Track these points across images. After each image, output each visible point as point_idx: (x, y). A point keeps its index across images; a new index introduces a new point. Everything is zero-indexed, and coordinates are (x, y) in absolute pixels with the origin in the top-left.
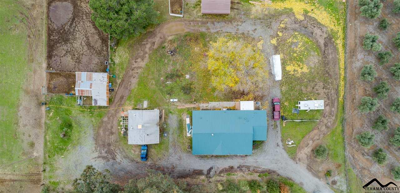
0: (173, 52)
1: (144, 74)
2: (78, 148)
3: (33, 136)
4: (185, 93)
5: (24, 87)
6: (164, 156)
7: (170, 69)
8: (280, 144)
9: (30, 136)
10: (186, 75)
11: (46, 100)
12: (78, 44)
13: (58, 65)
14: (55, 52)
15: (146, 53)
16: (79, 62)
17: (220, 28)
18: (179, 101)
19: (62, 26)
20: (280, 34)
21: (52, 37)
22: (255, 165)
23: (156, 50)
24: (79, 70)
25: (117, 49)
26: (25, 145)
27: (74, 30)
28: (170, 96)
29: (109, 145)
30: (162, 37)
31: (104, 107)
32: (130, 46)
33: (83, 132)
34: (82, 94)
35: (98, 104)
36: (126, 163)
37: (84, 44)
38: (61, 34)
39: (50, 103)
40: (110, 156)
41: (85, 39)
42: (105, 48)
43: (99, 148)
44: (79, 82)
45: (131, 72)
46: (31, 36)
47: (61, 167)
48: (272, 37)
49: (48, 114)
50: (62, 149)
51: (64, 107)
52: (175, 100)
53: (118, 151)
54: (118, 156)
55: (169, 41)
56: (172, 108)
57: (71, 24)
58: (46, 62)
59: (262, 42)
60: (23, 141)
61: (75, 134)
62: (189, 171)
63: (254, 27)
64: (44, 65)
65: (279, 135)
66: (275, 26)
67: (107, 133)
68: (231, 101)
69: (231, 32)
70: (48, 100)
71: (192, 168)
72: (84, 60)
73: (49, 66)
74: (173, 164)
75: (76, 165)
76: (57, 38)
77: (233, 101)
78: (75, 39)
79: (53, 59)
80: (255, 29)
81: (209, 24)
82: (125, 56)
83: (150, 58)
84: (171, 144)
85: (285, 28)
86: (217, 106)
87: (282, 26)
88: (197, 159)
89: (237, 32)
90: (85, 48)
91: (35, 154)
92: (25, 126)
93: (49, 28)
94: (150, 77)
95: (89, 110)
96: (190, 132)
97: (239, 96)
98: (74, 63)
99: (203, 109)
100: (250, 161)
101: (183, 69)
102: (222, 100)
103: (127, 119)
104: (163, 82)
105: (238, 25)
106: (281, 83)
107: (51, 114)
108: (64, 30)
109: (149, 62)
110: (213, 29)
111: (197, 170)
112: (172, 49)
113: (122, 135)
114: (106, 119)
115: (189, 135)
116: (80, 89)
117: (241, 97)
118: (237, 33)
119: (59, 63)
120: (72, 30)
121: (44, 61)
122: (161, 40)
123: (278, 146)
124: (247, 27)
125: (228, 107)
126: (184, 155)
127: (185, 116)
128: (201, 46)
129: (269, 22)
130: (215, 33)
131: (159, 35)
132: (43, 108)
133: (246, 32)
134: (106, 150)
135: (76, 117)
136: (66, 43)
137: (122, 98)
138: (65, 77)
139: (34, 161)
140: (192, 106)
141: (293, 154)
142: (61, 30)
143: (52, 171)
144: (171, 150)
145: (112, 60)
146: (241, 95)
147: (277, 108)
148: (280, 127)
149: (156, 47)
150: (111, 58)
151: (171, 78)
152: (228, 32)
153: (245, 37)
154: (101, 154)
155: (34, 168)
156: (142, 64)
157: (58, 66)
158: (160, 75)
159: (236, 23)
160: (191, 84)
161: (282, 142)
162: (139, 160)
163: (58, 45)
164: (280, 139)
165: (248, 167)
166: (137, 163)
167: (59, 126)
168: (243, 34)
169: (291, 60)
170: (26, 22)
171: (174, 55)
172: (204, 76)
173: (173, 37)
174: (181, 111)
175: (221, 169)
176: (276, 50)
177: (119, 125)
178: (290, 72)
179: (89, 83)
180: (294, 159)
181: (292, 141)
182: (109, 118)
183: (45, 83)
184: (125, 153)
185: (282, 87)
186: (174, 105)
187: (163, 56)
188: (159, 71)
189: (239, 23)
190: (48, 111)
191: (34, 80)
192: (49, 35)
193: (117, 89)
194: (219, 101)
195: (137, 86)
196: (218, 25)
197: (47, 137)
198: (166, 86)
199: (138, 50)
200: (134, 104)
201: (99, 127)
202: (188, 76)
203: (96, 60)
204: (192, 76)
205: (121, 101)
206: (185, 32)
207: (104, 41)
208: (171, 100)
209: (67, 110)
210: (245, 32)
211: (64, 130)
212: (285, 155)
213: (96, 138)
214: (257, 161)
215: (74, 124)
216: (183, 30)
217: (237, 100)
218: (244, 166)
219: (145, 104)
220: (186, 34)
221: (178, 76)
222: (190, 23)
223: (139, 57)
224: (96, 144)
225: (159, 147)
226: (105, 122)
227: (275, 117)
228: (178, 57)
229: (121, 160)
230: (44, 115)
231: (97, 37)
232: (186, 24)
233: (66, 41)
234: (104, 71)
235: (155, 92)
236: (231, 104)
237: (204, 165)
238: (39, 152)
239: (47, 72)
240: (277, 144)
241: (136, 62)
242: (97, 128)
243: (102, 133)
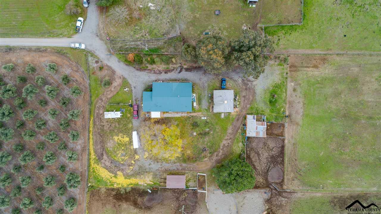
0: (204, 150)
1: (224, 136)
2: (266, 88)
3: (294, 95)
4: (196, 123)
5: (299, 127)
6: (210, 82)
7: (207, 139)
8: (133, 89)
9: (296, 96)
10: (196, 135)
11: (286, 119)
12: (265, 155)
13: (278, 141)
14: (280, 149)
15: (222, 149)
16: (264, 143)
17: (173, 166)
18: (201, 118)
19: (275, 166)
20: (133, 162)
21: (281, 159)
22: (150, 74)
23: (215, 151)
24: (264, 138)
25: (240, 152)
26: (299, 90)
27: (267, 164)
28: (206, 121)
29: (246, 89)
30: (211, 160)
31: (249, 114)
32: (232, 154)
33: (262, 98)
34: (262, 123)
35: (252, 116)
36: (235, 77)
37: (262, 155)
38: (276, 161)
39: (283, 117)
40: (246, 82)
41: (261, 158)
42: (248, 152)
43: (253, 87)
44: (264, 131)
45: (232, 137)
46: (294, 160)
47: (277, 75)
48: (138, 160)
49: (284, 110)
50: (276, 87)
51: (274, 114)
52: (203, 118)
53: (241, 85)
54: (240, 81)
55: (207, 157)
56: (205, 113)
57: (269, 168)
58: (285, 143)
59: (145, 157)
60: (301, 92)
61: (268, 96)
62: (194, 71)
63: (150, 166)
64: (286, 141)
65: (134, 95)
66: (136, 168)
67: (247, 97)
68: (166, 117)
69: (166, 164)
70: (285, 119)
71: (193, 73)
72: (261, 145)
73: (283, 140)
74: (204, 76)
75: (267, 76)
76: (278, 159)
77: (165, 117)
78: (267, 158)
79: (281, 145)
80: (149, 165)
81: (181, 168)
82: (236, 147)
83: (220, 147)
84: (206, 89)
85: (129, 166)
86: (175, 114)
87: (131, 168)
88: (189, 78)
89: (162, 164)
90: (260, 152)
91: (293, 84)
92: (299, 103)
93: (283, 165)
94: (219, 133)
95: (259, 112)
96: (194, 97)
97: (161, 120)
98: (267, 143)
99: (185, 112)
100: (153, 77)
101: (198, 139)
102: (172, 118)
103: (234, 106)
104: (211, 130)
105: (161, 168)
106: (132, 129)
107: (283, 109)
108: (273, 164)
109: (220, 144)
110: (178, 166)
111: (189, 71)
112: (204, 152)
113: (238, 95)
114: (248, 106)
115: (194, 95)
116: (263, 126)
117: (159, 120)
118: (162, 163)
119: (277, 143)
120: (269, 164)
121: (287, 144)
122: (212, 158)
123: (135, 87)
124: (155, 166)
125: (168, 113)
126: (197, 81)
127: (197, 107)
128: (185, 154)
129: (140, 170)
130: (176, 163)
131: (214, 161)
132: (287, 114)
133: (156, 163)
134: (248, 86)
135: (267, 108)
136: (273, 155)
137: (238, 120)
138: (273, 134)
139: (294, 80)
140: (192, 114)
141: (125, 83)
142: (275, 164)
143: (282, 73)
144: (206, 85)
145: (244, 145)
146: (158, 122)
147: (135, 113)
148: (133, 100)
149: (216, 153)
150: (244, 146)
151: (206, 133)
152: (167, 164)
153: (156, 160)
154: (251, 84)
155: (294, 75)
156: (224, 142)
157: (278, 140)
158: (213, 135)
159: (162, 169)
160: (193, 129)
161: (132, 90)
162: (227, 79)
163: (277, 154)
164: (133, 92)
165: (155, 73)
166: (228, 77)
167: (277, 102)
168: (158, 162)
169: (126, 145)
170: (298, 169)
171: (204, 148)
172: (184, 134)
173: (204, 160)
174: (199, 111)
175: (173, 72)
176: (135, 151)
177: (240, 102)
178: (126, 137)
179: (258, 130)
180: (124, 78)
181: (125, 90)
182: (246, 106)
183: (286, 130)
184: (236, 84)
185: (132, 126)
186: (204, 115)
187: (211, 147)
188: (214, 138)
189: (160, 169)
190: (284, 112)
191: (293, 132)
192: (283, 161)
193: (241, 126)
194: (174, 117)
195: (228, 127)
196: (174, 168)
197: (285, 95)
198: (209, 128)
199: (227, 151)
200: (230, 116)
201: (252, 101)
202: (195, 134)
203: (254, 144)
204: (192, 134)
205: (238, 118)
206: (196, 164)
207: (249, 157)
208: (206, 118)
209: (273, 112)
210: (157, 163)
211: (274, 99)
212: (130, 81)
213: (255, 93)
214: (148, 77)
215: (268, 103)
216: (197, 164)
217: (162, 118)
218: (158, 74)
219: (223, 116)
220: (196, 162)
221: (201, 134)
222: (193, 169)
223: (226, 147)
224: (254, 90)
225: (214, 87)
226: (248, 104)
227: (137, 106)
228: (201, 147)
229: (239, 79)
230: (287, 109)
231: (253, 160)
232: (196, 169)
233: (272, 157)
234: (249, 138)
235: (217, 124)
236: (166, 115)
237: (185, 75)
238: (290, 85)
239: (285, 137)
240: (135, 89)
241: (229, 143)
242: (254, 100)
243: (251, 97)
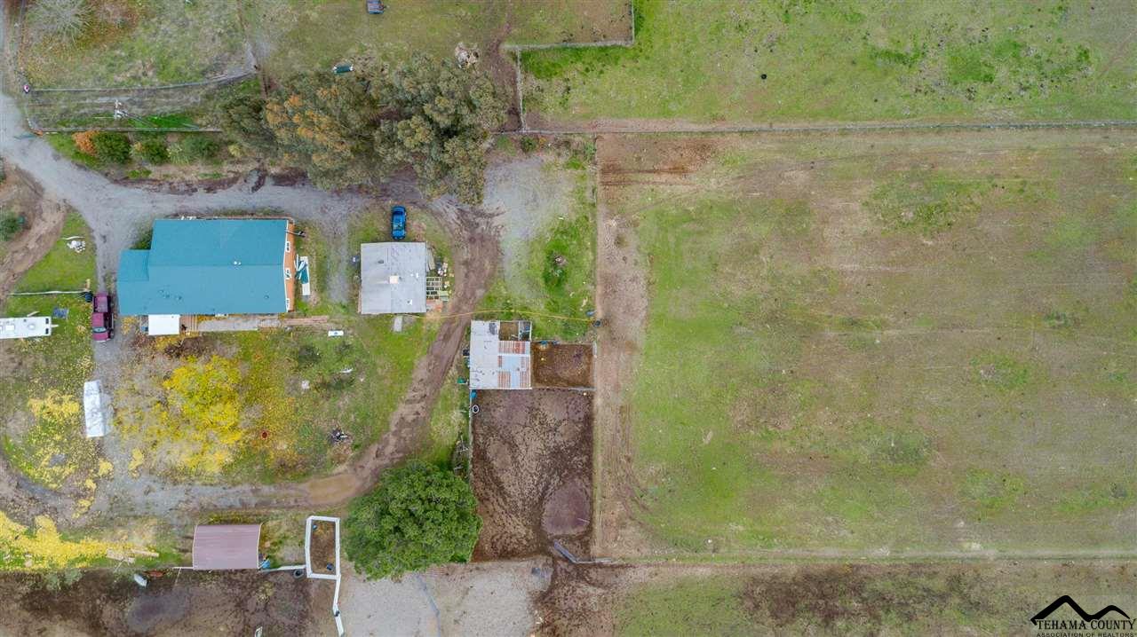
0: (335, 437)
1: (401, 389)
2: (532, 235)
3: (619, 258)
4: (309, 349)
5: (636, 356)
6: (358, 217)
7: (345, 401)
8: (98, 241)
9: (625, 259)
10: (308, 387)
11: (594, 331)
12: (533, 447)
13: (573, 402)
14: (578, 428)
15: (395, 434)
16: (531, 409)
17: (227, 495)
18: (325, 332)
19: (564, 483)
20: (90, 484)
21: (584, 459)
22: (158, 196)
23: (373, 441)
24: (531, 393)
25: (455, 439)
26: (632, 240)
27: (541, 477)
28: (344, 342)
29: (472, 240)
30: (359, 469)
31: (478, 318)
32: (428, 447)
33: (523, 266)
34: (518, 345)
35: (487, 324)
36: (439, 204)
37: (522, 447)
38: (566, 467)
39: (588, 324)
40: (470, 217)
41: (519, 458)
42: (481, 440)
43: (492, 233)
44: (524, 370)
45: (428, 390)
46: (624, 460)
47: (564, 197)
48: (107, 477)
49: (590, 302)
50: (562, 233)
51: (560, 318)
52: (331, 334)
53: (454, 226)
54: (454, 216)
55: (344, 461)
56: (341, 316)
57: (546, 488)
58: (595, 408)
59: (133, 466)
60: (638, 248)
61: (540, 259)
62: (303, 184)
63: (150, 498)
64: (598, 401)
65: (100, 260)
66: (102, 502)
67: (476, 264)
68: (208, 333)
69: (204, 487)
70: (592, 332)
71: (299, 191)
72: (521, 416)
73: (590, 399)
74: (338, 198)
75: (535, 200)
76: (575, 458)
77: (203, 333)
78: (539, 457)
79: (582, 415)
80: (147, 493)
81: (254, 501)
82: (440, 425)
83: (386, 423)
84: (344, 240)
85: (79, 496)
86: (240, 321)
87: (85, 503)
88: (286, 207)
89: (190, 487)
90: (519, 439)
91: (614, 223)
92: (634, 279)
93: (590, 479)
94: (387, 382)
95: (513, 311)
96: (302, 266)
97: (189, 344)
98: (541, 407)
99: (272, 315)
100: (168, 204)
101: (316, 402)
102: (229, 334)
103: (428, 293)
104: (359, 371)
105: (187, 502)
106: (89, 376)
107: (585, 302)
108: (560, 475)
109: (388, 415)
110: (244, 492)
111: (287, 185)
112: (336, 445)
113: (446, 259)
114: (480, 292)
115: (305, 259)
116: (521, 355)
117: (184, 343)
118: (190, 484)
119: (570, 406)
120: (545, 476)
121: (600, 409)
122: (361, 463)
123: (104, 237)
124: (166, 498)
125: (214, 320)
126: (316, 216)
127: (312, 299)
128: (272, 453)
129: (114, 509)
130: (239, 483)
131: (366, 473)
132: (599, 314)
133: (169, 487)
134: (479, 230)
135: (537, 297)
136: (557, 448)
137: (447, 337)
138: (559, 379)
139: (615, 209)
140: (295, 322)
141: (73, 221)
142: (566, 476)
143: (581, 191)
144: (344, 227)
145: (466, 416)
146: (179, 349)
147: (100, 319)
148: (97, 277)
149: (374, 448)
150: (468, 419)
151: (342, 381)
152: (209, 487)
153: (173, 476)
154: (488, 223)
155: (615, 197)
156: (403, 410)
157: (573, 399)
158: (366, 386)
159: (191, 505)
160: (299, 368)
161: (95, 245)
162: (411, 209)
163: (572, 444)
164: (100, 252)
165: (173, 190)
166: (415, 203)
167: (569, 279)
168: (175, 483)
169: (68, 426)
170: (636, 489)
171: (335, 432)
172: (268, 387)
173: (335, 471)
174: (320, 311)
175: (235, 187)
176: (99, 448)
177: (452, 280)
178: (71, 400)
179: (505, 367)
180: (70, 209)
181: (71, 247)
182: (473, 294)
183: (597, 366)
184: (440, 224)
185: (91, 365)
186: (336, 323)
187: (358, 428)
188: (368, 396)
189: (182, 506)
190: (590, 308)
191: (618, 370)
192: (589, 464)
193: (457, 356)
194: (235, 333)
195: (416, 362)
196: (233, 500)
197: (591, 257)
198: (352, 364)
199: (411, 439)
200: (423, 324)
201: (491, 276)
202: (305, 385)
203: (499, 414)
204: (296, 387)
205: (449, 329)
206: (308, 484)
207: (481, 456)
208: (341, 333)
209: (555, 311)
210: (171, 486)
211: (559, 271)
212: (90, 219)
213: (497, 255)
214: (151, 205)
215: (541, 282)
216: (312, 487)
217: (194, 336)
218: (182, 193)
219: (398, 324)
220: (306, 479)
221: (326, 385)
222: (296, 501)
223: (409, 425)
224: (498, 242)
225: (368, 234)
226: (480, 287)
227: (105, 299)
228: (325, 426)
229: (448, 210)
230: (597, 301)
231: (496, 464)
232: (306, 501)
233: (556, 453)
234: (480, 394)
235: (379, 350)
236: (207, 327)
237: (272, 195)
238: (606, 228)
239: (593, 387)
240: (105, 242)
241: (418, 413)
242: (497, 274)
243: (487, 262)
